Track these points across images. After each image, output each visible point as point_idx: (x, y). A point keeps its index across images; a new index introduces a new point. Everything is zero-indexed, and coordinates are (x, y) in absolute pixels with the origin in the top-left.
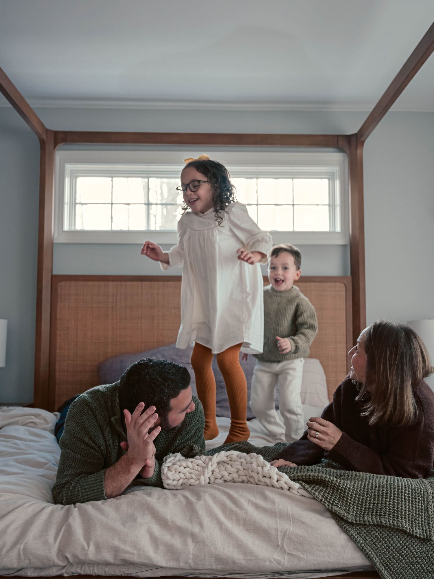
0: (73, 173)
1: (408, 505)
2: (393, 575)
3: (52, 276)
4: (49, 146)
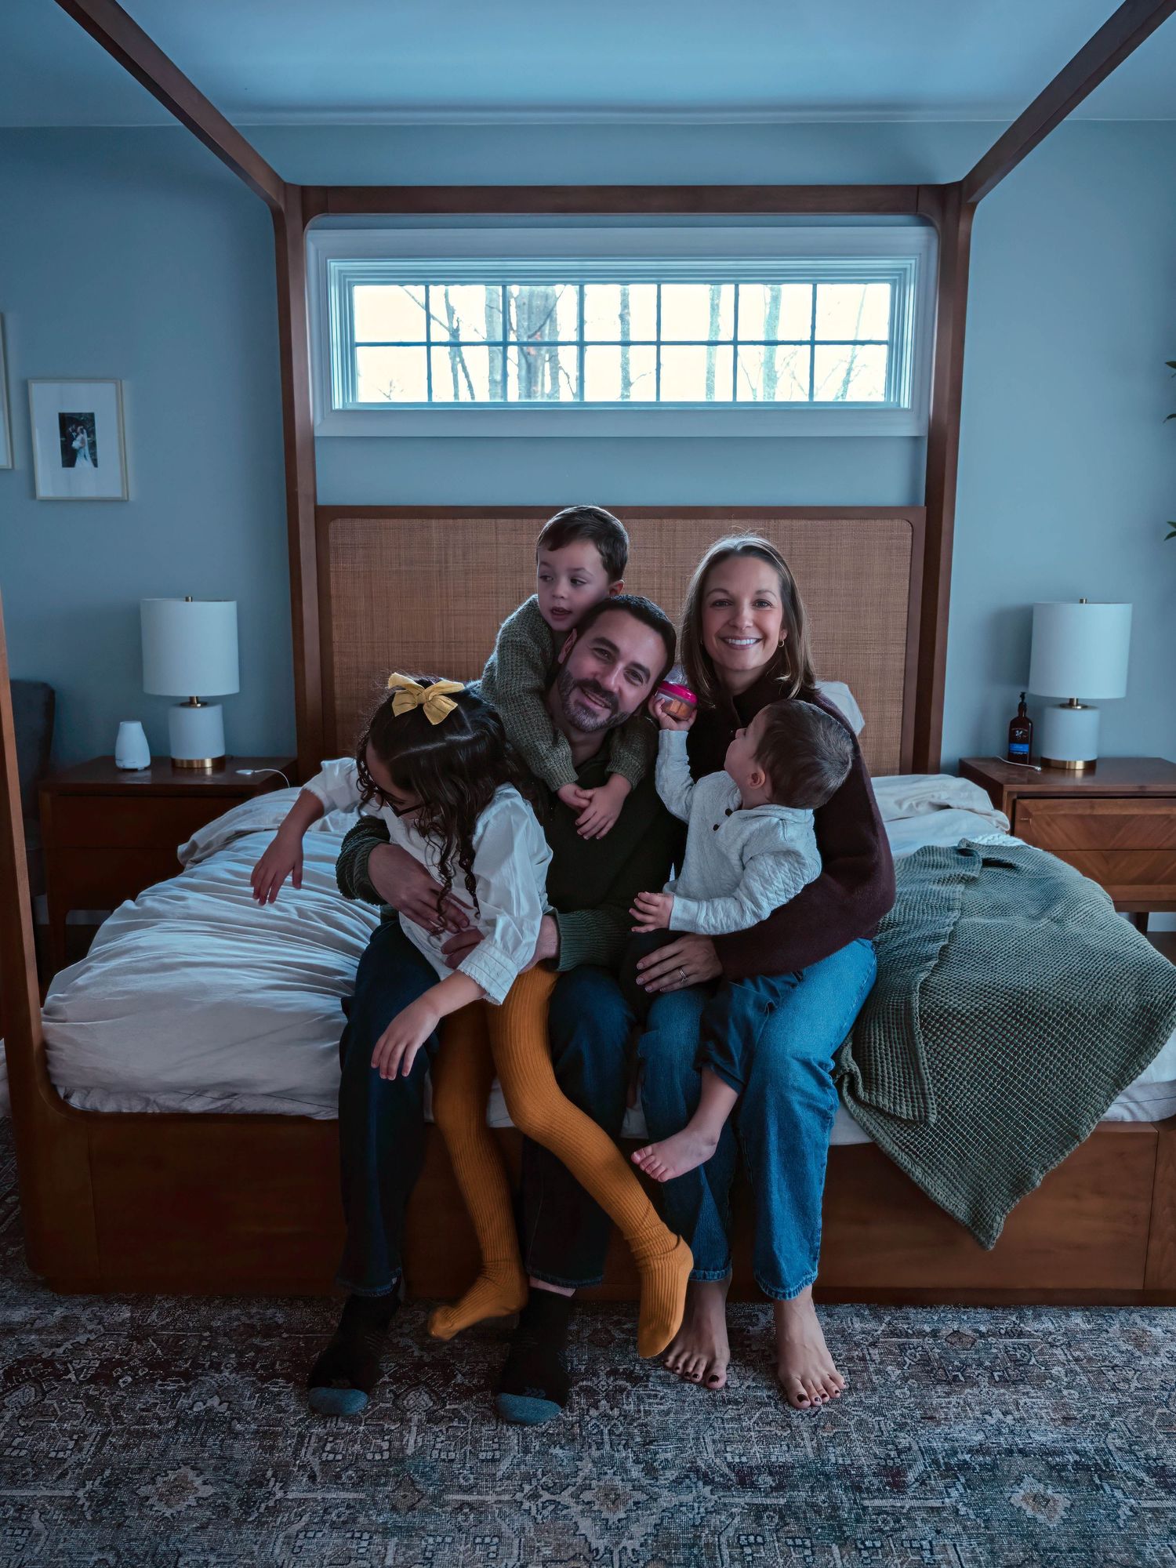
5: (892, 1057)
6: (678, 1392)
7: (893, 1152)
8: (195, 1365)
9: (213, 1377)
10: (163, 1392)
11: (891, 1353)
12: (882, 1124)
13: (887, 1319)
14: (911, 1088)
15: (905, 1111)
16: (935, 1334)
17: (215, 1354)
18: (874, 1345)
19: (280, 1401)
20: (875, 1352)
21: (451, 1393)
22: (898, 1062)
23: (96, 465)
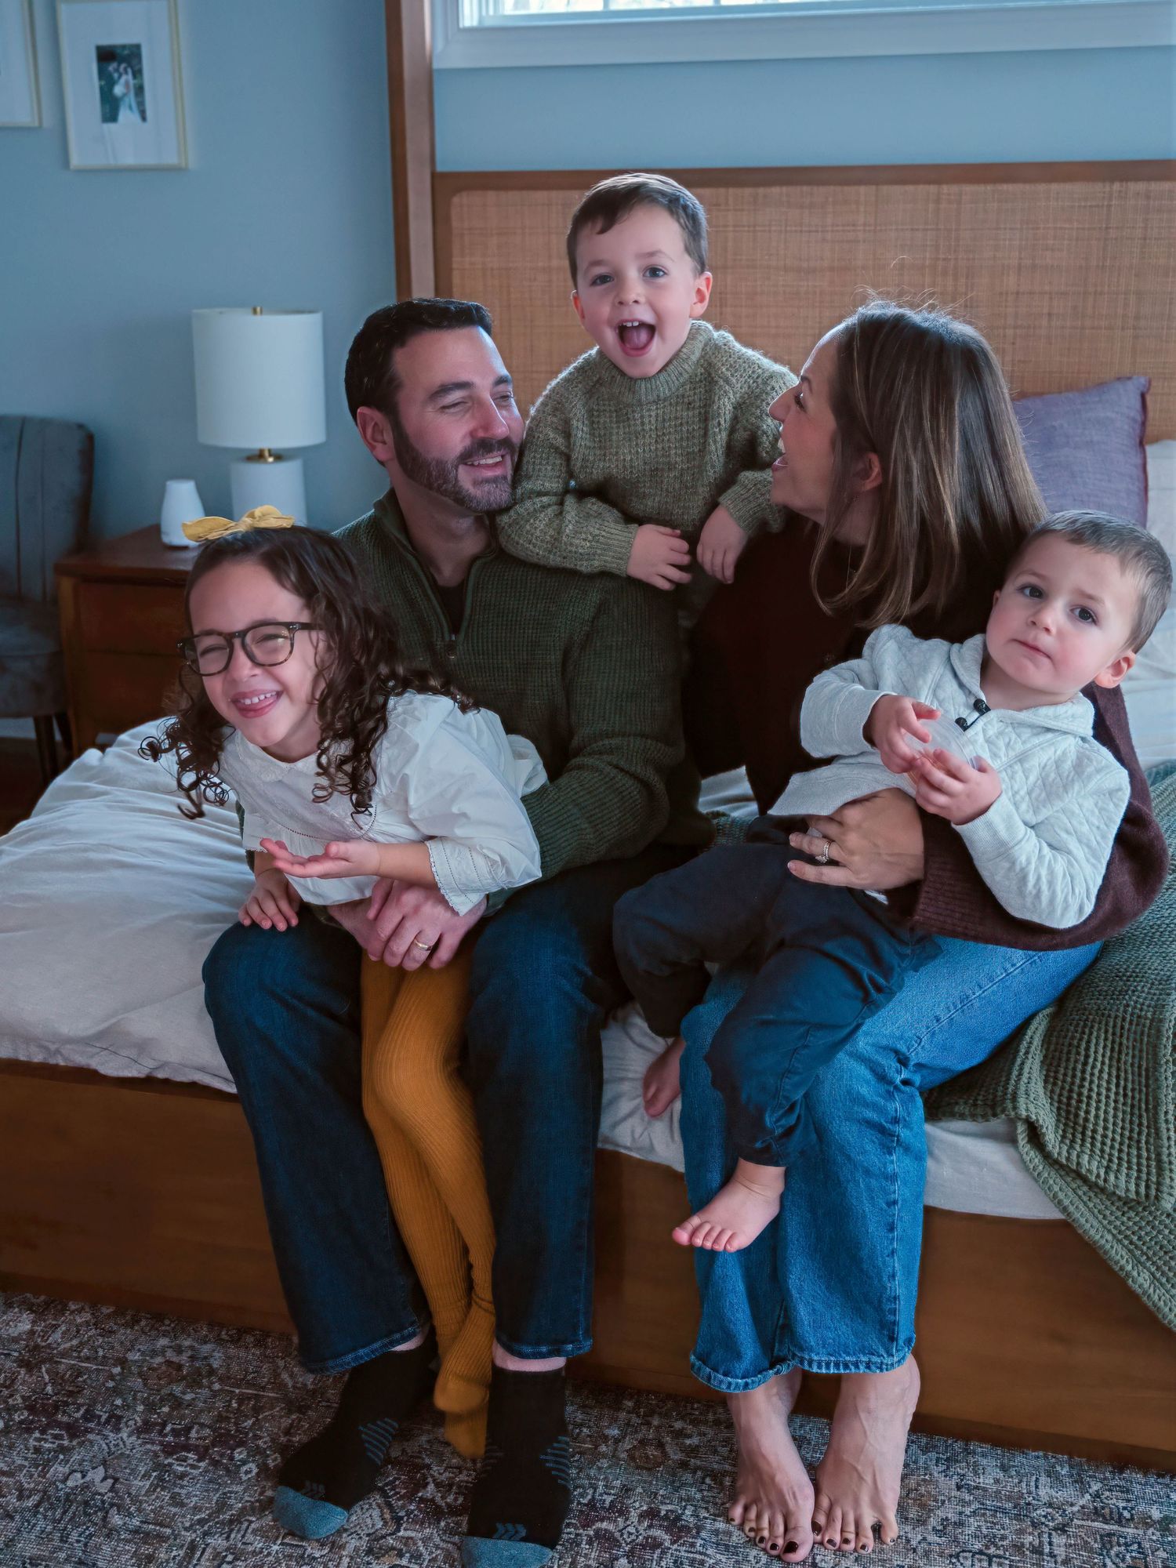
5: (1117, 1094)
6: (737, 1562)
7: (1103, 1242)
8: (89, 1416)
9: (106, 1437)
10: (37, 1450)
11: (1086, 1546)
12: (1085, 1199)
13: (1095, 1487)
14: (1139, 1149)
15: (1124, 1183)
16: (1164, 1525)
17: (119, 1402)
18: (1062, 1529)
19: (182, 1487)
20: (1059, 1540)
21: (412, 1512)
22: (1124, 1104)
23: (144, 119)
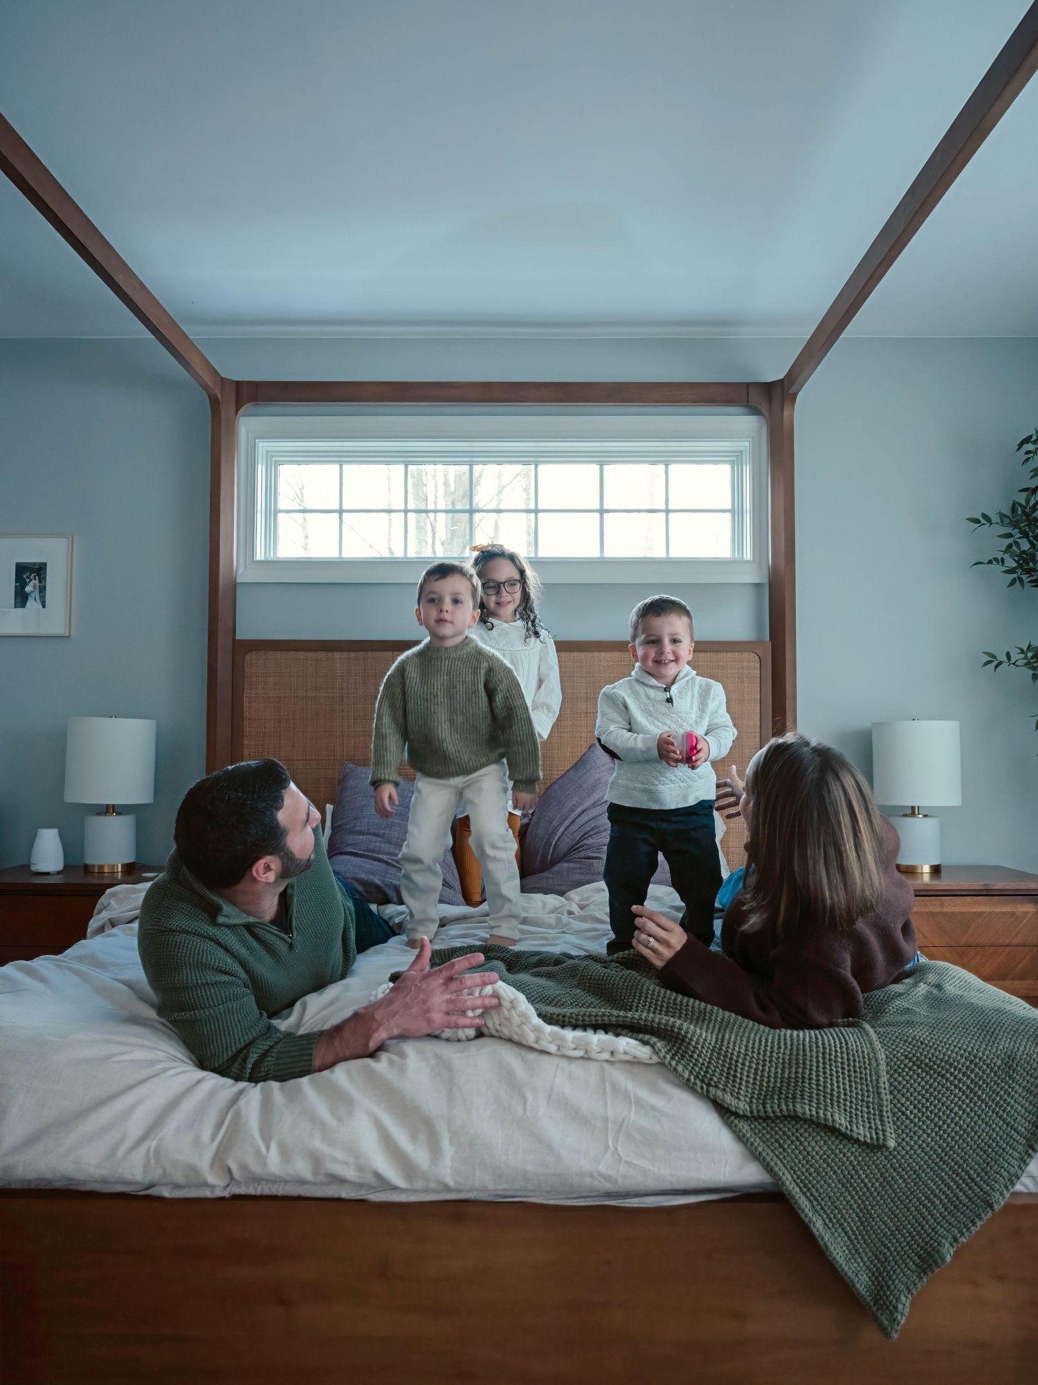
0: (272, 456)
1: (844, 1084)
2: (815, 1203)
3: (234, 641)
4: (227, 409)
